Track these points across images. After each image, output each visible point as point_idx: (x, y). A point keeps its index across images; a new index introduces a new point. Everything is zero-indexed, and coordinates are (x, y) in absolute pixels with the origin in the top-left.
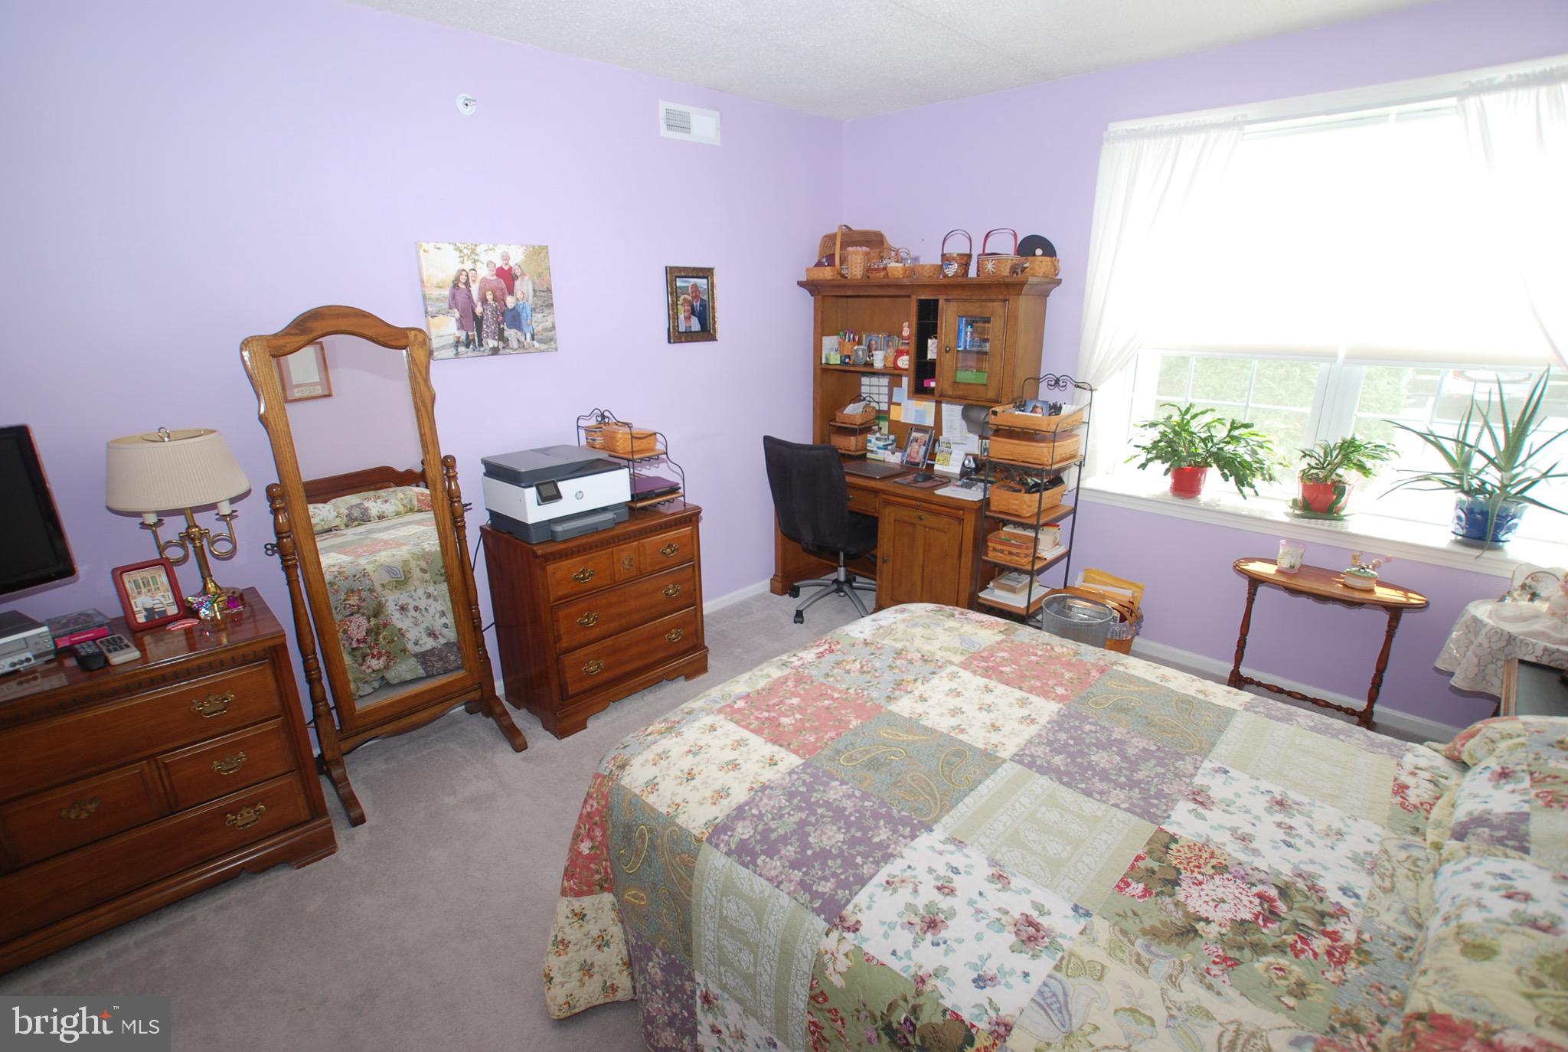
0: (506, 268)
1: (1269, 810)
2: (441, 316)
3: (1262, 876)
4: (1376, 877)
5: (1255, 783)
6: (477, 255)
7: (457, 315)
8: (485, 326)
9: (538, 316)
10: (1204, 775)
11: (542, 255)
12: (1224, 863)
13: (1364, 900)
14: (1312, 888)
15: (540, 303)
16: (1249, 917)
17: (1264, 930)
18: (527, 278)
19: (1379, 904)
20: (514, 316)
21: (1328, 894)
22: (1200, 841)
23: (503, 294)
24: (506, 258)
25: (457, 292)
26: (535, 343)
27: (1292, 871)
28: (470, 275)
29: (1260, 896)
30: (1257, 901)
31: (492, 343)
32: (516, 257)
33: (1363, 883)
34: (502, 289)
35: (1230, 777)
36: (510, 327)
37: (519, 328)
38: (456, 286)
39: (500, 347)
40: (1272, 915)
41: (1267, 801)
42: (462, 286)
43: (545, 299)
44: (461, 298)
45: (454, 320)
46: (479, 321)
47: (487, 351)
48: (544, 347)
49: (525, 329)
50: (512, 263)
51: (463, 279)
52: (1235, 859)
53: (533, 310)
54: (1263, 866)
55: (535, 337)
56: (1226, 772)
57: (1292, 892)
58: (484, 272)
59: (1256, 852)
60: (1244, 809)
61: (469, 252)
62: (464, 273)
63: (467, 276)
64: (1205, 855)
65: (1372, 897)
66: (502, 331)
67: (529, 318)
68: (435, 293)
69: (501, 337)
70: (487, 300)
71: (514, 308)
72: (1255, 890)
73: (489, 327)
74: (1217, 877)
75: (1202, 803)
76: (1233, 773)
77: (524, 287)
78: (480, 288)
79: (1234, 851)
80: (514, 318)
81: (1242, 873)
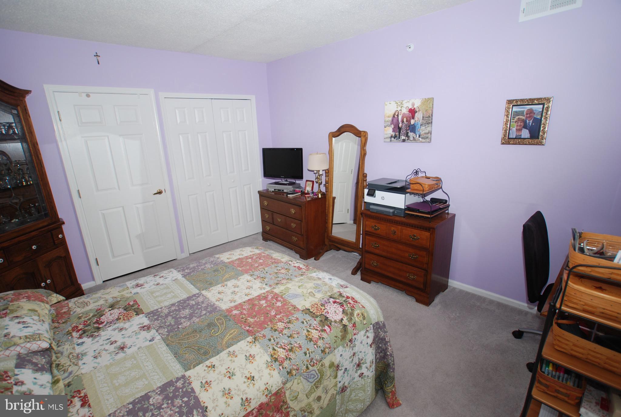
0: (413, 109)
1: (124, 343)
2: (388, 127)
3: (107, 326)
4: (75, 355)
5: (138, 346)
6: (403, 104)
7: (393, 127)
8: (401, 131)
9: (423, 128)
10: (154, 334)
11: (429, 102)
12: (119, 321)
13: (76, 346)
14: (92, 336)
15: (425, 122)
16: (102, 317)
17: (96, 319)
18: (421, 112)
19: (70, 348)
20: (413, 127)
21: (87, 338)
22: (131, 320)
23: (410, 119)
24: (413, 105)
25: (394, 119)
26: (420, 139)
27: (100, 334)
28: (399, 112)
29: (103, 323)
30: (103, 321)
31: (403, 137)
32: (417, 103)
33: (78, 349)
34: (410, 117)
35: (147, 341)
36: (411, 132)
37: (415, 133)
38: (394, 116)
39: (406, 139)
40: (97, 322)
41: (127, 345)
42: (396, 116)
43: (428, 120)
44: (395, 121)
45: (391, 128)
46: (400, 129)
47: (401, 141)
48: (423, 140)
49: (417, 133)
50: (415, 107)
51: (397, 114)
52: (118, 323)
53: (421, 125)
54: (109, 329)
55: (421, 136)
56: (150, 341)
57: (96, 330)
58: (405, 111)
59: (114, 330)
60: (131, 337)
61: (400, 104)
62: (397, 112)
63: (398, 113)
64: (126, 318)
65: (74, 348)
66: (407, 133)
67: (419, 128)
68: (387, 119)
69: (407, 135)
70: (404, 121)
71: (413, 124)
72: (106, 322)
73: (403, 131)
74: (117, 317)
75: (144, 327)
76: (148, 343)
77: (419, 116)
78: (402, 117)
79: (121, 325)
80: (412, 128)
81: (112, 323)
